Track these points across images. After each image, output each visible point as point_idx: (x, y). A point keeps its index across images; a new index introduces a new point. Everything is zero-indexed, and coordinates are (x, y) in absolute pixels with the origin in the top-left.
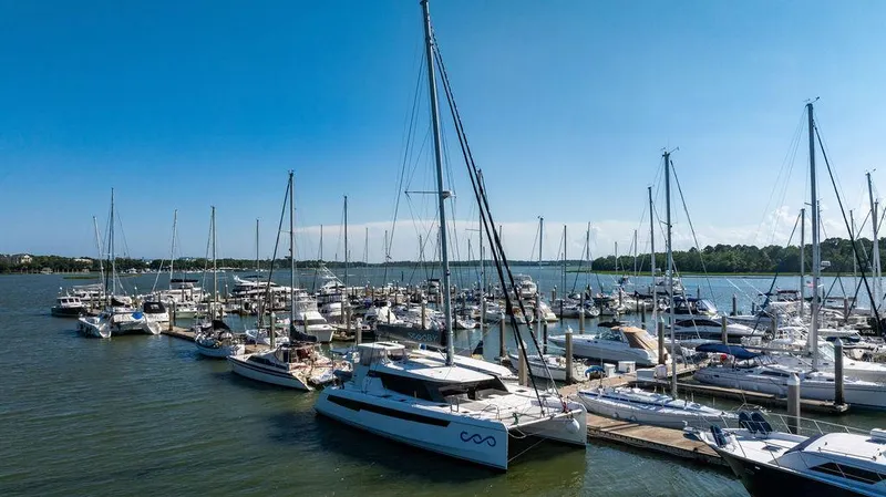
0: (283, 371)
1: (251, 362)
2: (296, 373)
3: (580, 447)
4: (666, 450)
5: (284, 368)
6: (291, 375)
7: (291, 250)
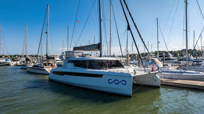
0: (42, 69)
1: (33, 67)
2: (47, 69)
3: (158, 87)
4: (196, 87)
5: (43, 68)
6: (45, 70)
7: (47, 30)
